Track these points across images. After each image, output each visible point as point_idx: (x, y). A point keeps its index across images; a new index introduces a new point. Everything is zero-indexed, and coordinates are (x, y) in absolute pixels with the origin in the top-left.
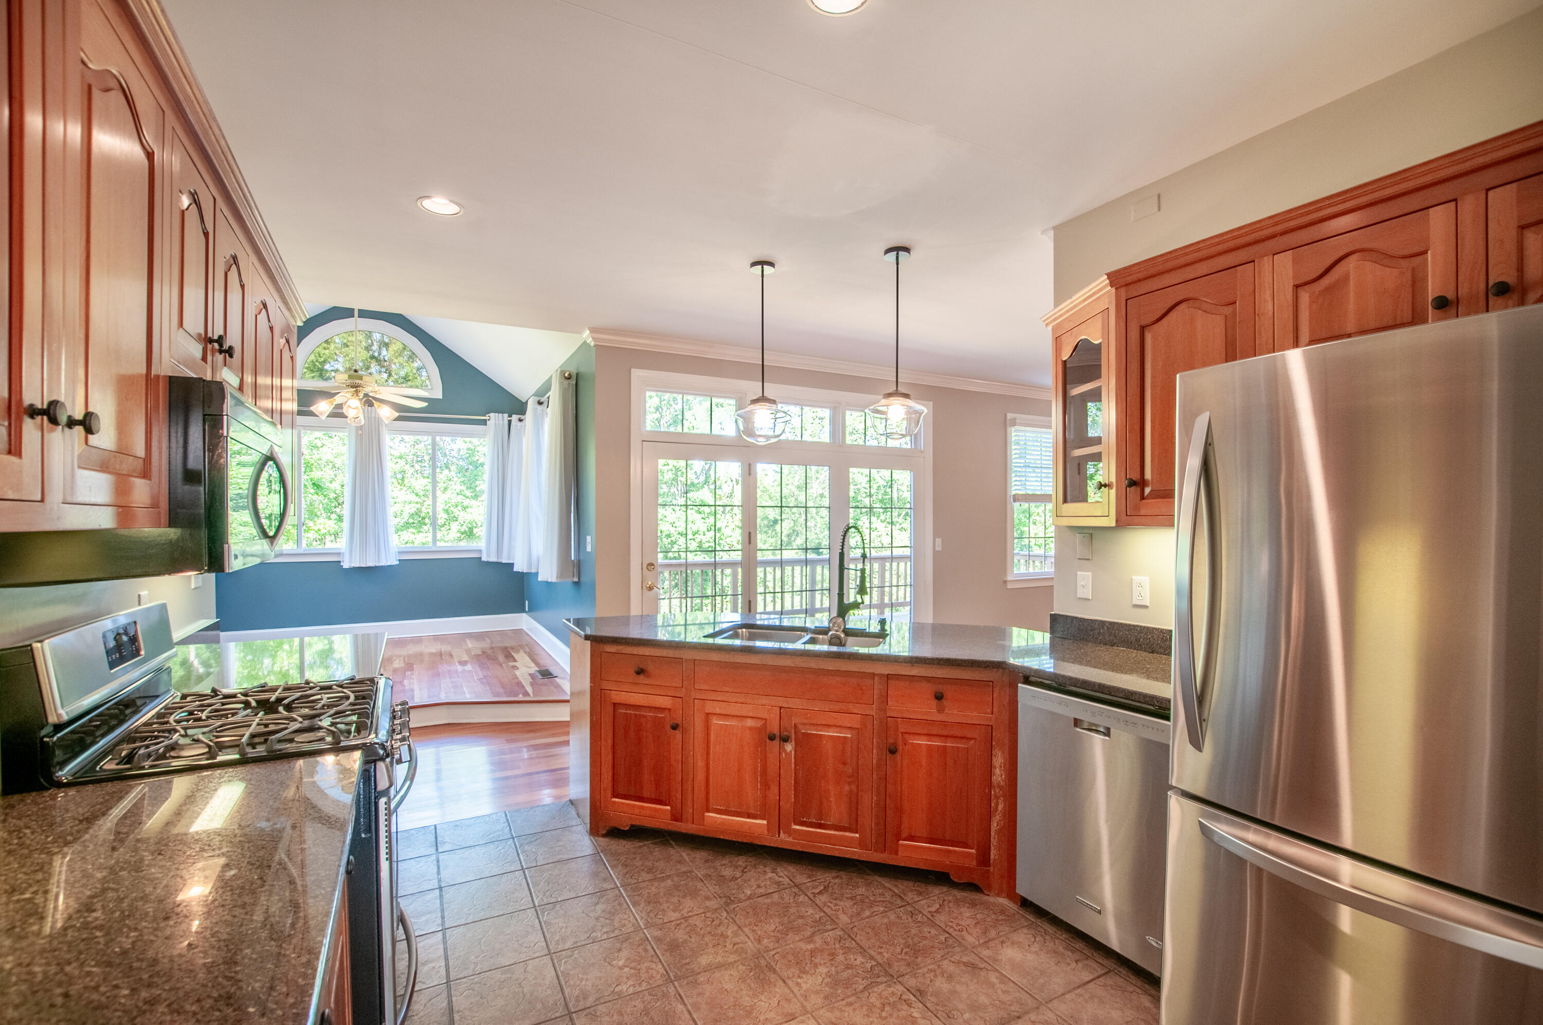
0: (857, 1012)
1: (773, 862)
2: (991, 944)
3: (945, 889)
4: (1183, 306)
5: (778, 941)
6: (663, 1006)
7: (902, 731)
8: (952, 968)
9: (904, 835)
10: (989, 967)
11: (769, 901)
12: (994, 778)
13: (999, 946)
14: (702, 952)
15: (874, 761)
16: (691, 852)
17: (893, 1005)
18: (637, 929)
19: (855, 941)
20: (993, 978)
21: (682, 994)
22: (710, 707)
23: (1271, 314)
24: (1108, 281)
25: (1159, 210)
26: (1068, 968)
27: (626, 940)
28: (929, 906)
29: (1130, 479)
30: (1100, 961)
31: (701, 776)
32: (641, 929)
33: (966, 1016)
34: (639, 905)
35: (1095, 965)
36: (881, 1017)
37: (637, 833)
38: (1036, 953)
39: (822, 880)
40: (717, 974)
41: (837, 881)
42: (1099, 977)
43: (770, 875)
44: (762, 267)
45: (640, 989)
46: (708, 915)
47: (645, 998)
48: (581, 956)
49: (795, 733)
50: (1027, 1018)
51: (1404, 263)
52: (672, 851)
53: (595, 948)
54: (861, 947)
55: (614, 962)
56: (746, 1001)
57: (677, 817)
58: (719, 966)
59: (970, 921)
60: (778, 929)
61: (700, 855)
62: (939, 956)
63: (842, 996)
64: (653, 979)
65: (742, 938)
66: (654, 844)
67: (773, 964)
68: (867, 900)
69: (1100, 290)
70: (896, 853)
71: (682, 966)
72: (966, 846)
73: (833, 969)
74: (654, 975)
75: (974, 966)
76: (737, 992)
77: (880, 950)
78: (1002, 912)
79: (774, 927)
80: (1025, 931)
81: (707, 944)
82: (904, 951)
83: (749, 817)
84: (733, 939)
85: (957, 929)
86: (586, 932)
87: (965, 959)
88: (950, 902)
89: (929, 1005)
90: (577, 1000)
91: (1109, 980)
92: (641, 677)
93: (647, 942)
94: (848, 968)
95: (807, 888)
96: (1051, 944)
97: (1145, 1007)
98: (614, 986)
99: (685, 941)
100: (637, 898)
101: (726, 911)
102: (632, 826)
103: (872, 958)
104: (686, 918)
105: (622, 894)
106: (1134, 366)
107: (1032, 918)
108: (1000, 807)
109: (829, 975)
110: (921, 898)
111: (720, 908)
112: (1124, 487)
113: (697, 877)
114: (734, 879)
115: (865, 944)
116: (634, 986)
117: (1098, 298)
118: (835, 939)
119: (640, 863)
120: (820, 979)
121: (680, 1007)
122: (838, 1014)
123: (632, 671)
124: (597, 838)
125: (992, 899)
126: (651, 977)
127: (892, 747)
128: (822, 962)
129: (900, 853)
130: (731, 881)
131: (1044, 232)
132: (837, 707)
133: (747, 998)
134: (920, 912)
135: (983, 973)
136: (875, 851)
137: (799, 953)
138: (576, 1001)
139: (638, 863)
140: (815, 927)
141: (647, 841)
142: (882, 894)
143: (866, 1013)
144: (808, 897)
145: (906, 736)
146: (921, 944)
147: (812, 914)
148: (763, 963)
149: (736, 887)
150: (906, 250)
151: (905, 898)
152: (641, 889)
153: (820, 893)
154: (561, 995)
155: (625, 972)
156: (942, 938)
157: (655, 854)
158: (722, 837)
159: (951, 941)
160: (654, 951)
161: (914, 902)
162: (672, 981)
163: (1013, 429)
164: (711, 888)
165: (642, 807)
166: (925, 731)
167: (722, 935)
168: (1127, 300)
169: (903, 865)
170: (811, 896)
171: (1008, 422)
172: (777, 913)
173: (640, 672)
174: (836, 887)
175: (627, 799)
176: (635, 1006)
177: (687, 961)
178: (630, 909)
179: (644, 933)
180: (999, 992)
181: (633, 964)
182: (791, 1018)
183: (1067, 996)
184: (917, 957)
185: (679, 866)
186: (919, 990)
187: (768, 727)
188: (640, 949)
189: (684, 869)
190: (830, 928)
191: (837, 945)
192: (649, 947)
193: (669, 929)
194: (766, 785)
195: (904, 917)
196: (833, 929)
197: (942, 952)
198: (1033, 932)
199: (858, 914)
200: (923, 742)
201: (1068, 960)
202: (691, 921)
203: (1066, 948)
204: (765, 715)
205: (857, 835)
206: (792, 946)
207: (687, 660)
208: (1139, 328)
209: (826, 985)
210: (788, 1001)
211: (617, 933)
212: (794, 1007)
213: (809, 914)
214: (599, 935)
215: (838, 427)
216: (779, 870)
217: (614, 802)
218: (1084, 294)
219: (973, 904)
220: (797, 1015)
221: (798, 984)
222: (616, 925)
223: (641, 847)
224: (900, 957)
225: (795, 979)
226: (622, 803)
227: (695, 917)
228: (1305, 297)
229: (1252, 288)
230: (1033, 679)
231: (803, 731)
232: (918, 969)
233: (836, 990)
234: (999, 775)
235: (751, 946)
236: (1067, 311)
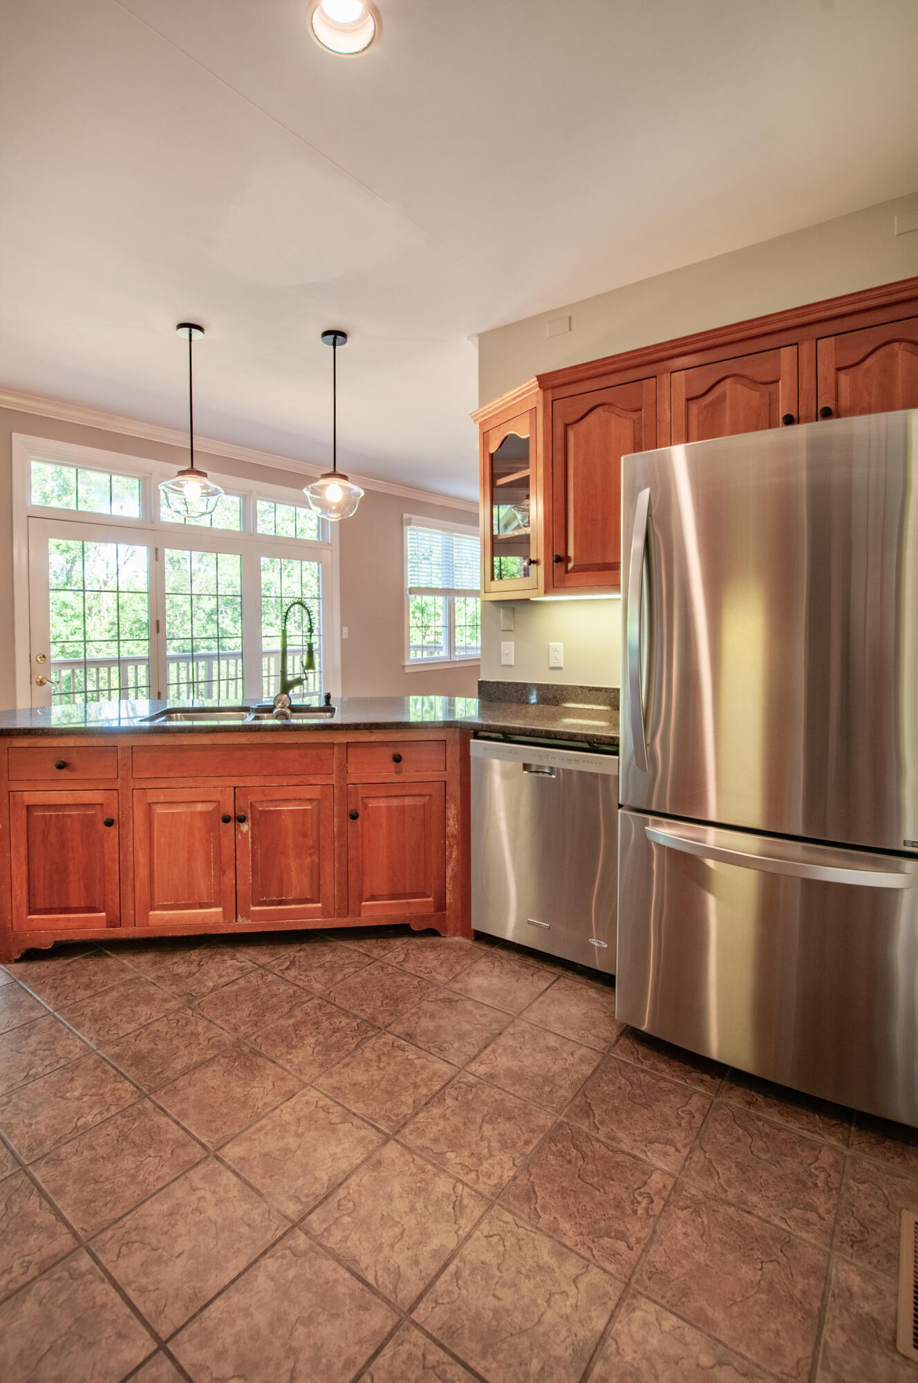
0: (356, 1070)
1: (229, 949)
2: (459, 978)
3: (405, 940)
4: (599, 410)
5: (256, 1025)
6: (143, 1124)
7: (363, 796)
8: (432, 1007)
9: (367, 895)
10: (463, 998)
11: (235, 988)
12: (448, 829)
13: (467, 978)
14: (173, 1057)
15: (335, 829)
16: (133, 958)
17: (389, 1054)
18: (87, 1051)
19: (335, 1005)
20: (469, 1006)
21: (162, 1105)
22: (152, 797)
23: (669, 420)
24: (537, 383)
25: (570, 330)
26: (528, 982)
27: (77, 1067)
28: (395, 958)
29: (557, 555)
30: (550, 970)
31: (143, 873)
32: (93, 1050)
33: (456, 1045)
34: (83, 1026)
35: (547, 974)
36: (379, 1068)
37: (63, 950)
38: (499, 976)
39: (287, 956)
40: (198, 1075)
41: (302, 953)
42: (553, 983)
43: (230, 962)
44: (190, 331)
45: (109, 1115)
46: (171, 1017)
47: (118, 1123)
48: (23, 1099)
49: (252, 813)
50: (506, 1033)
51: (763, 388)
52: (110, 961)
53: (38, 1085)
54: (342, 1009)
55: (68, 1094)
56: (239, 1092)
57: (113, 923)
58: (197, 1066)
59: (436, 963)
60: (253, 1012)
61: (145, 959)
62: (417, 999)
63: (336, 1060)
64: (124, 1100)
65: (215, 1031)
66: (85, 957)
67: (257, 1048)
68: (336, 965)
69: (530, 390)
70: (359, 915)
71: (155, 1076)
72: (424, 895)
73: (320, 1036)
74: (123, 1095)
75: (450, 1001)
76: (225, 1087)
77: (361, 1008)
78: (461, 948)
79: (247, 1012)
80: (484, 960)
81: (178, 1047)
82: (385, 1002)
83: (201, 907)
84: (207, 1035)
85: (426, 971)
86: (23, 1071)
87: (441, 996)
88: (413, 950)
89: (420, 1045)
90: (30, 1149)
91: (562, 984)
92: (64, 771)
93: (105, 1063)
94: (335, 1032)
95: (274, 967)
96: (508, 966)
97: (594, 999)
98: (75, 1120)
99: (151, 1051)
100: (79, 1019)
101: (190, 1008)
102: (56, 942)
103: (356, 1017)
104: (146, 1027)
105: (58, 1019)
106: (559, 458)
107: (486, 948)
108: (454, 855)
109: (318, 1043)
110: (386, 952)
111: (182, 1008)
112: (551, 562)
113: (147, 981)
114: (191, 974)
115: (345, 1005)
116: (100, 1113)
117: (526, 398)
118: (315, 1008)
119: (73, 981)
120: (310, 1050)
121: (165, 1120)
122: (337, 1077)
123: (51, 765)
124: (9, 965)
125: (448, 940)
126: (121, 1098)
127: (354, 814)
128: (308, 1033)
129: (363, 915)
130: (188, 978)
131: (469, 338)
132: (294, 781)
133: (238, 1089)
134: (389, 965)
135: (459, 1004)
136: (338, 917)
137: (281, 1030)
138: (29, 1151)
139: (70, 982)
140: (291, 1001)
141: (75, 956)
142: (349, 957)
143: (364, 1069)
144: (276, 975)
145: (367, 800)
146: (398, 993)
147: (285, 990)
148: (246, 1049)
149: (195, 982)
150: (344, 335)
151: (372, 955)
152: (81, 1008)
153: (288, 968)
154: (5, 1150)
155: (86, 1102)
156: (416, 983)
157: (89, 968)
158: (170, 934)
159: (424, 984)
160: (116, 1069)
161: (381, 957)
162: (147, 1096)
163: (409, 528)
164: (167, 989)
165: (69, 920)
166: (384, 795)
167: (192, 1033)
168: (553, 401)
169: (366, 925)
170: (280, 973)
171: (404, 522)
172: (247, 998)
173: (62, 766)
174: (302, 959)
175: (51, 914)
176: (108, 1135)
177: (159, 1069)
178: (73, 1032)
179: (98, 1054)
180: (478, 1017)
181: (93, 1091)
182: (290, 1095)
183: (533, 1005)
184: (398, 1006)
185: (122, 975)
186: (407, 1034)
187: (222, 810)
188: (98, 1072)
189: (130, 976)
190: (307, 998)
191: (319, 1014)
192: (108, 1068)
193: (128, 1042)
194: (221, 871)
195: (376, 972)
196: (310, 1000)
197: (419, 995)
198: (490, 959)
199: (332, 980)
200: (382, 803)
201: (526, 976)
202: (154, 1027)
203: (521, 967)
204: (217, 797)
205: (320, 905)
206: (272, 1026)
207: (122, 748)
208: (563, 427)
209: (318, 1053)
210: (283, 1079)
211: (62, 1062)
212: (292, 1084)
213: (281, 991)
214: (40, 1069)
215: (248, 515)
216: (238, 955)
217: (32, 920)
218: (513, 394)
219: (434, 948)
220: (296, 1090)
221: (289, 1061)
222: (60, 1054)
223: (69, 964)
224: (382, 1009)
225: (284, 1057)
226: (42, 919)
227: (157, 1023)
228: (694, 408)
229: (654, 400)
230: (481, 734)
231: (260, 809)
232: (402, 1015)
233: (329, 1055)
234: (453, 826)
235: (228, 1037)
236: (496, 409)
